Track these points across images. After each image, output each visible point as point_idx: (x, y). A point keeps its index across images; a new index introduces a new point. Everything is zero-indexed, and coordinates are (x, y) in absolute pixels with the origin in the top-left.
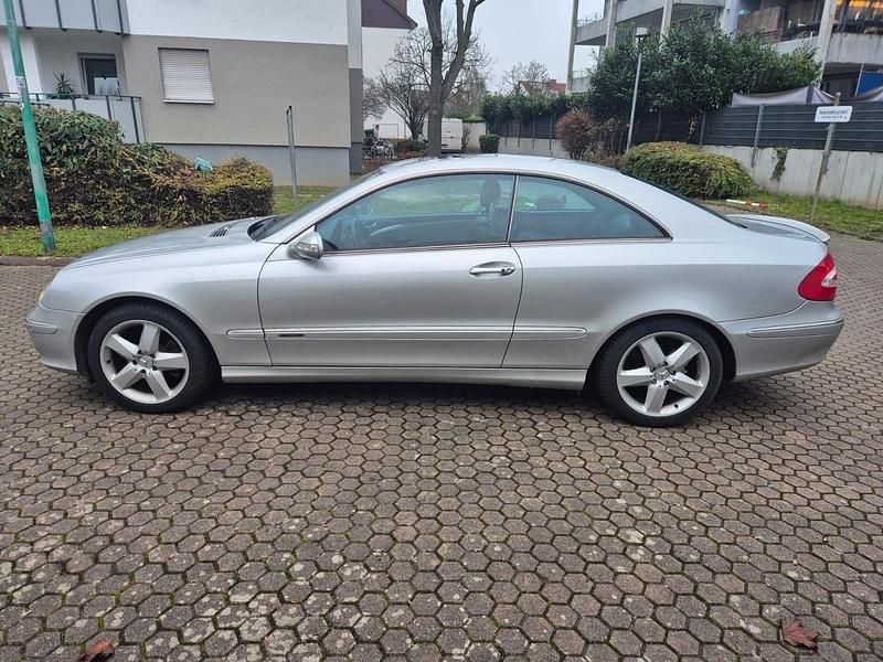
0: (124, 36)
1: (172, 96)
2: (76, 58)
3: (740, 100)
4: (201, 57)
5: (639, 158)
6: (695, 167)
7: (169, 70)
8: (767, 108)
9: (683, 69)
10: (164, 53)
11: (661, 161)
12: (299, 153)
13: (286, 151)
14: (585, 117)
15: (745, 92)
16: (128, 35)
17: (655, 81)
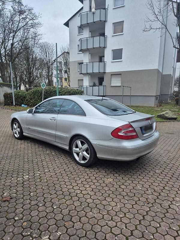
0: (105, 73)
1: (112, 85)
2: (97, 78)
4: (120, 76)
7: (112, 79)
10: (112, 75)
12: (131, 97)
13: (130, 97)
16: (105, 72)
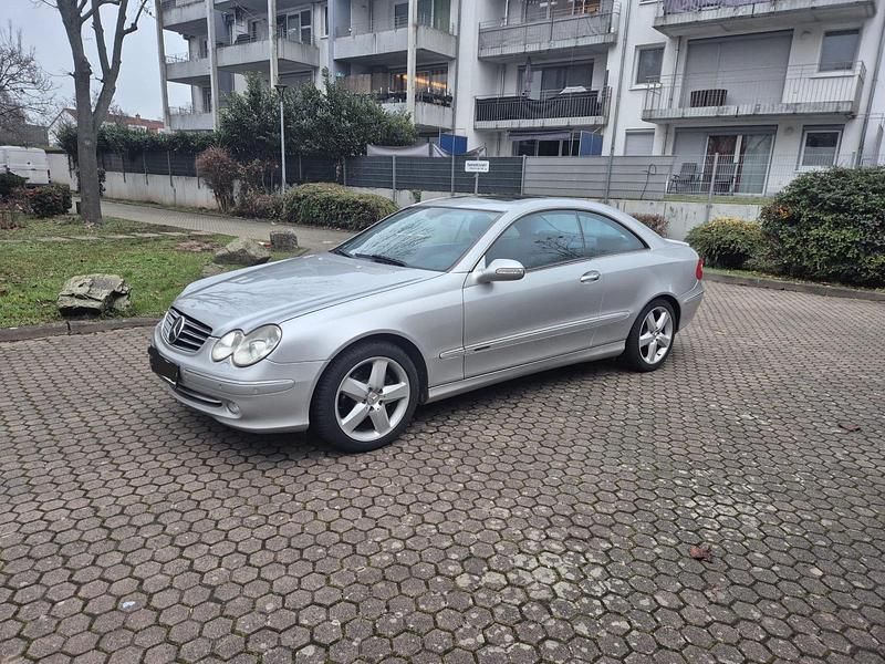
3: (373, 150)
5: (305, 197)
6: (365, 206)
8: (397, 158)
9: (326, 120)
11: (329, 200)
14: (223, 155)
15: (376, 144)
17: (300, 128)
